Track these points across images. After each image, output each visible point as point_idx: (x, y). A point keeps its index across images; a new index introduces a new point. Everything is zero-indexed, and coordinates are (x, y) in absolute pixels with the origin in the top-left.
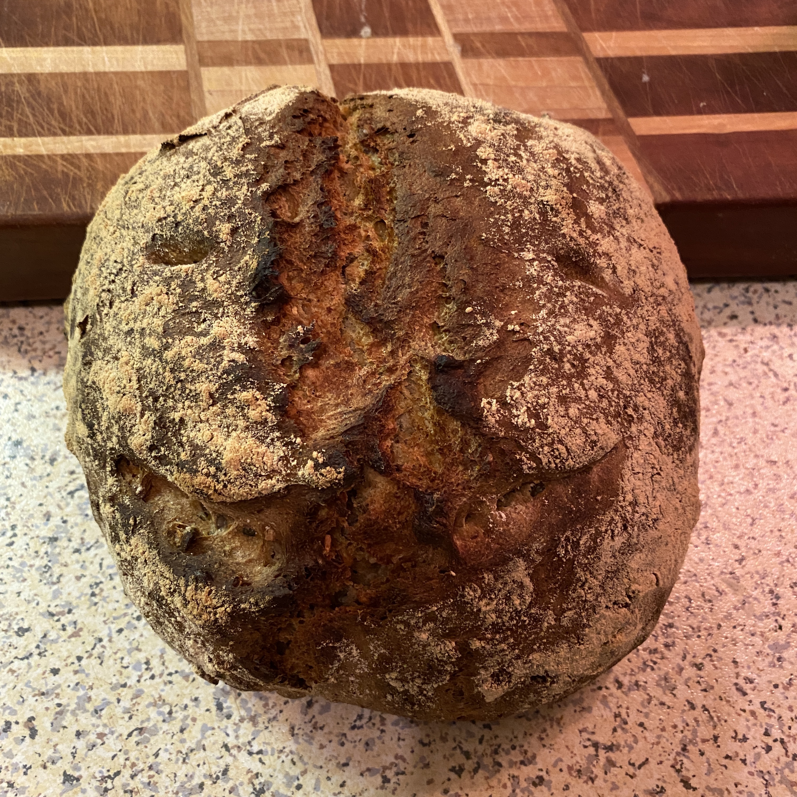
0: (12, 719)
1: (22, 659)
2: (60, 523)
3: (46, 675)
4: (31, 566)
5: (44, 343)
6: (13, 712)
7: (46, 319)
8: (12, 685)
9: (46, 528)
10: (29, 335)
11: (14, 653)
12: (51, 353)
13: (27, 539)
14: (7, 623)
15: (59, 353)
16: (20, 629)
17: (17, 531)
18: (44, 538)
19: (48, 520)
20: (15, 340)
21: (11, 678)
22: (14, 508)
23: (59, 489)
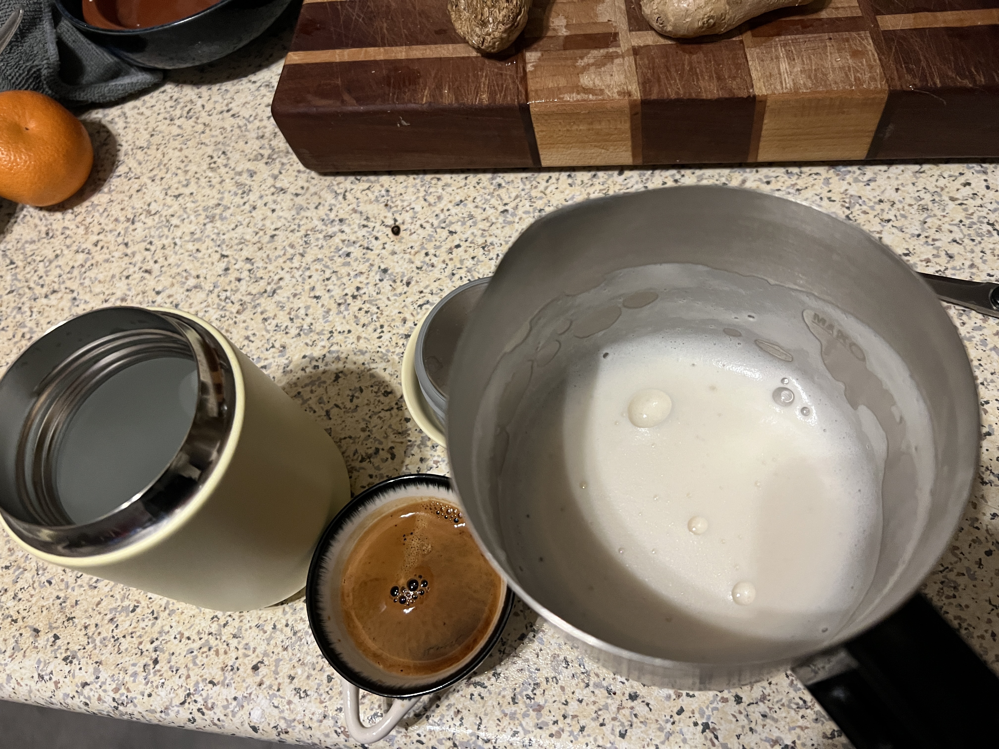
0: (380, 447)
1: (387, 411)
2: (413, 325)
3: (402, 422)
4: (393, 352)
5: (403, 201)
6: (381, 443)
7: (405, 184)
8: (379, 426)
9: (404, 328)
10: (393, 195)
11: (382, 406)
12: (408, 209)
13: (390, 335)
14: (377, 387)
15: (413, 209)
16: (386, 392)
17: (384, 329)
18: (402, 334)
19: (405, 323)
20: (383, 199)
21: (379, 422)
22: (382, 314)
23: (412, 303)
